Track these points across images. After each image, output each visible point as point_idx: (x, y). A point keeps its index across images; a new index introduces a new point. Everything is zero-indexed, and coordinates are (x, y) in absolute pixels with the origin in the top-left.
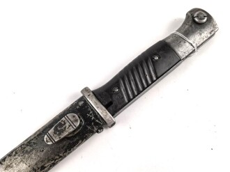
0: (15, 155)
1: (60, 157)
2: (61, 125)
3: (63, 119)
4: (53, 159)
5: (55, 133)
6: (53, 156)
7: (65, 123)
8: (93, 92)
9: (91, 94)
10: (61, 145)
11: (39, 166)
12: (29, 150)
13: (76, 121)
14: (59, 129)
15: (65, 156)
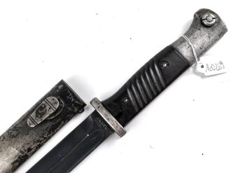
0: (3, 140)
1: (45, 138)
2: (41, 108)
3: (44, 102)
4: (38, 141)
5: (37, 116)
6: (38, 138)
7: (45, 106)
8: (103, 103)
9: (101, 104)
10: (44, 127)
11: (26, 148)
12: (15, 135)
13: (56, 103)
14: (40, 112)
15: (50, 138)
